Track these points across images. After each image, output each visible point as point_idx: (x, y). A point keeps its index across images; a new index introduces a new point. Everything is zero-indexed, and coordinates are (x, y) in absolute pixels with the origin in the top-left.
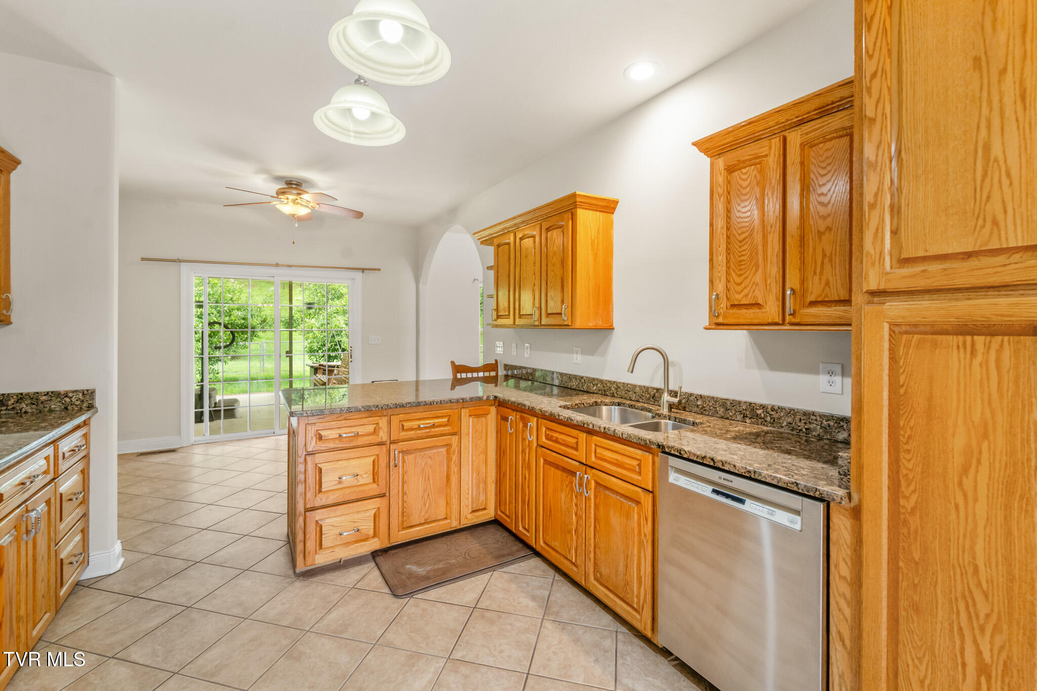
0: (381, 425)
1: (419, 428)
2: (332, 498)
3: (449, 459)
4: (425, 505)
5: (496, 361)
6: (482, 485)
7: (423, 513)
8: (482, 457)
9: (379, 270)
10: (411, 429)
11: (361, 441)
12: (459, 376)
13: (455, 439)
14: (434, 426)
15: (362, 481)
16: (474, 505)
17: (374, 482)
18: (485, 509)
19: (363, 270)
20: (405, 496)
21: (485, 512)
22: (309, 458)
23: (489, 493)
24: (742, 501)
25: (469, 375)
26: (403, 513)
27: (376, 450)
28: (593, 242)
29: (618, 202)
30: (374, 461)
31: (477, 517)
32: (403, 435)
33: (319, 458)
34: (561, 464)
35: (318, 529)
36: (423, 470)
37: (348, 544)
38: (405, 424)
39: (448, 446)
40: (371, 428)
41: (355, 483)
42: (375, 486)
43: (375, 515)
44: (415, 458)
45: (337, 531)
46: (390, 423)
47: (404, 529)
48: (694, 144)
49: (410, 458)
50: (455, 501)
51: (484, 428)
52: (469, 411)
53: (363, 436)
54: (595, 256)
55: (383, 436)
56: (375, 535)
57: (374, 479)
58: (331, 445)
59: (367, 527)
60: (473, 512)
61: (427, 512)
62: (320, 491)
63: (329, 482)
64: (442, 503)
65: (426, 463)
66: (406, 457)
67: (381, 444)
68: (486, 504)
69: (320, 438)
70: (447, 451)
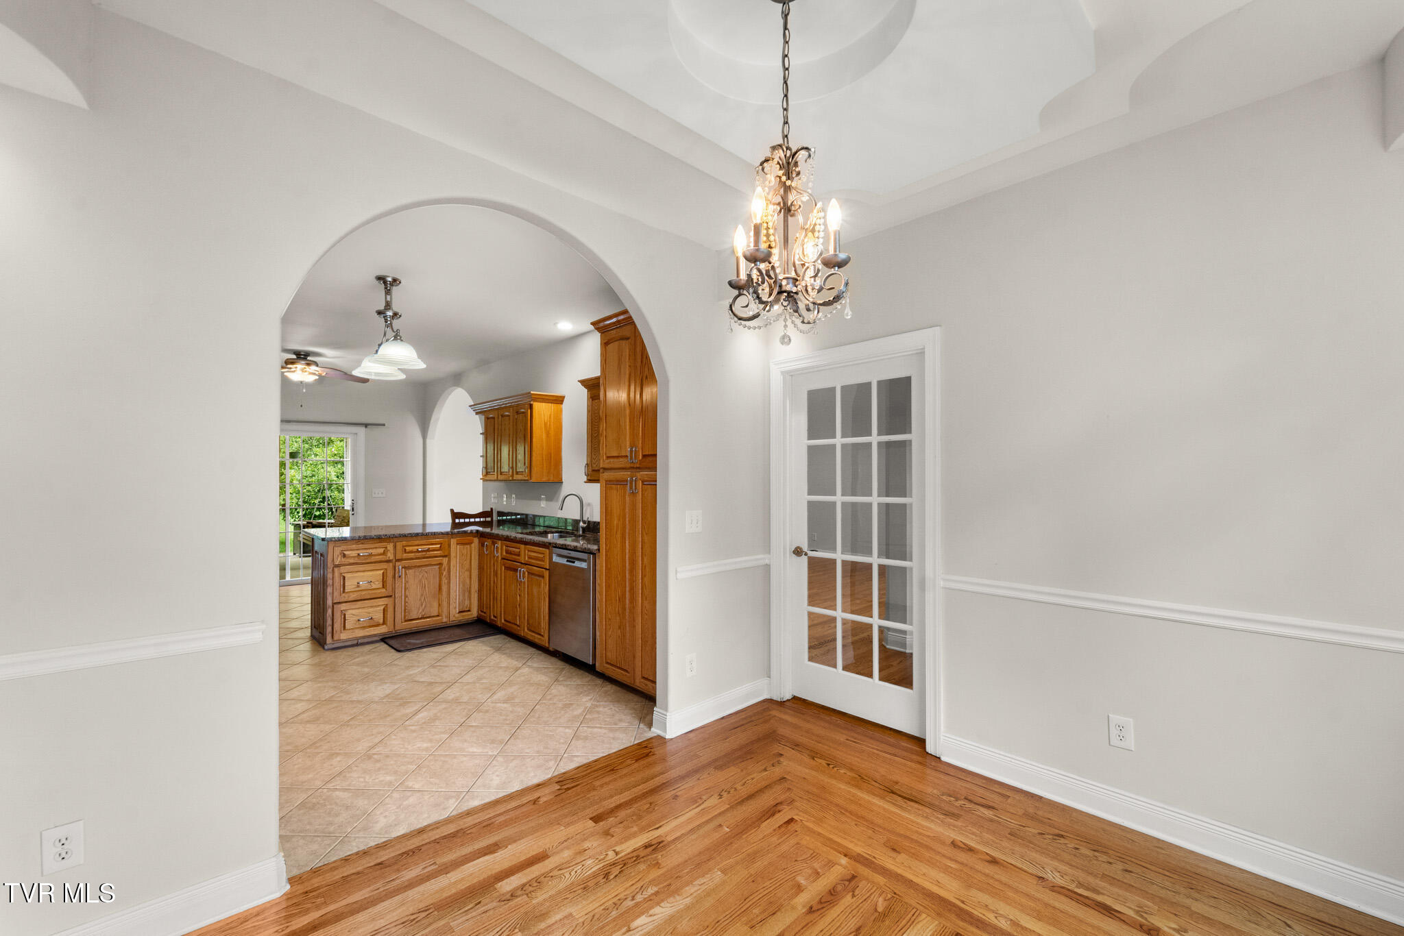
0: (388, 548)
1: (418, 551)
2: (353, 597)
3: (441, 574)
4: (422, 605)
5: (492, 509)
6: (467, 594)
7: (421, 611)
8: (467, 573)
9: (384, 425)
10: (411, 552)
11: (373, 559)
12: (457, 521)
13: (445, 561)
14: (429, 550)
15: (374, 586)
16: (461, 607)
17: (383, 587)
18: (469, 611)
19: (366, 425)
20: (407, 599)
21: (469, 613)
22: (336, 569)
23: (472, 601)
24: (574, 562)
25: (467, 520)
26: (405, 610)
27: (384, 566)
28: (545, 424)
29: (564, 397)
30: (383, 573)
31: (463, 616)
32: (405, 555)
33: (343, 569)
34: (512, 567)
35: (343, 617)
36: (420, 581)
37: (364, 628)
38: (407, 548)
39: (440, 564)
40: (381, 550)
41: (369, 587)
42: (384, 590)
43: (384, 609)
44: (415, 572)
45: (358, 618)
46: (395, 547)
47: (406, 621)
48: (580, 381)
49: (410, 572)
50: (445, 604)
51: (469, 553)
52: (457, 540)
53: (375, 555)
54: (548, 434)
55: (390, 556)
56: (384, 623)
57: (383, 585)
58: (352, 561)
59: (379, 617)
60: (460, 612)
61: (423, 610)
62: (344, 592)
63: (350, 585)
64: (436, 604)
65: (423, 576)
66: (407, 571)
67: (388, 561)
68: (470, 607)
69: (344, 556)
70: (439, 568)
